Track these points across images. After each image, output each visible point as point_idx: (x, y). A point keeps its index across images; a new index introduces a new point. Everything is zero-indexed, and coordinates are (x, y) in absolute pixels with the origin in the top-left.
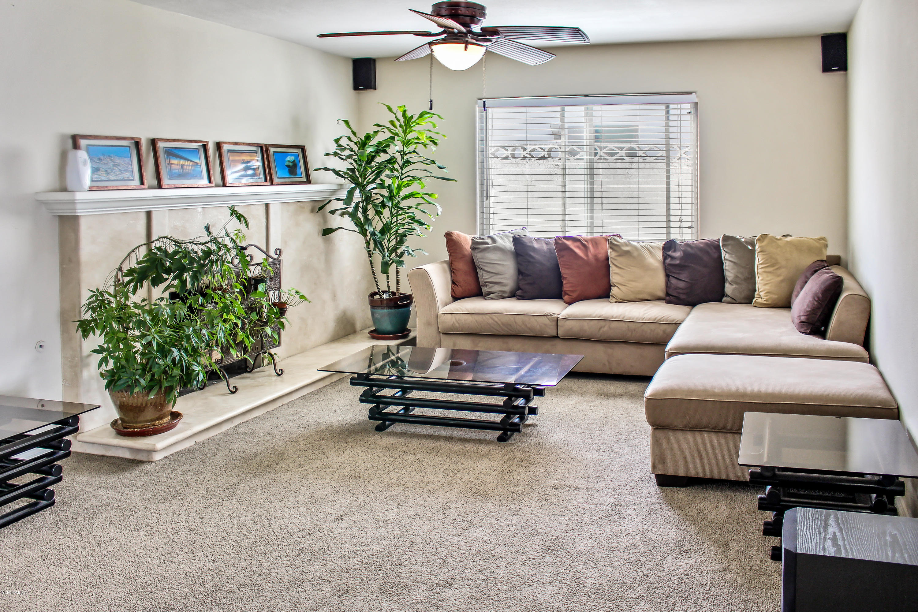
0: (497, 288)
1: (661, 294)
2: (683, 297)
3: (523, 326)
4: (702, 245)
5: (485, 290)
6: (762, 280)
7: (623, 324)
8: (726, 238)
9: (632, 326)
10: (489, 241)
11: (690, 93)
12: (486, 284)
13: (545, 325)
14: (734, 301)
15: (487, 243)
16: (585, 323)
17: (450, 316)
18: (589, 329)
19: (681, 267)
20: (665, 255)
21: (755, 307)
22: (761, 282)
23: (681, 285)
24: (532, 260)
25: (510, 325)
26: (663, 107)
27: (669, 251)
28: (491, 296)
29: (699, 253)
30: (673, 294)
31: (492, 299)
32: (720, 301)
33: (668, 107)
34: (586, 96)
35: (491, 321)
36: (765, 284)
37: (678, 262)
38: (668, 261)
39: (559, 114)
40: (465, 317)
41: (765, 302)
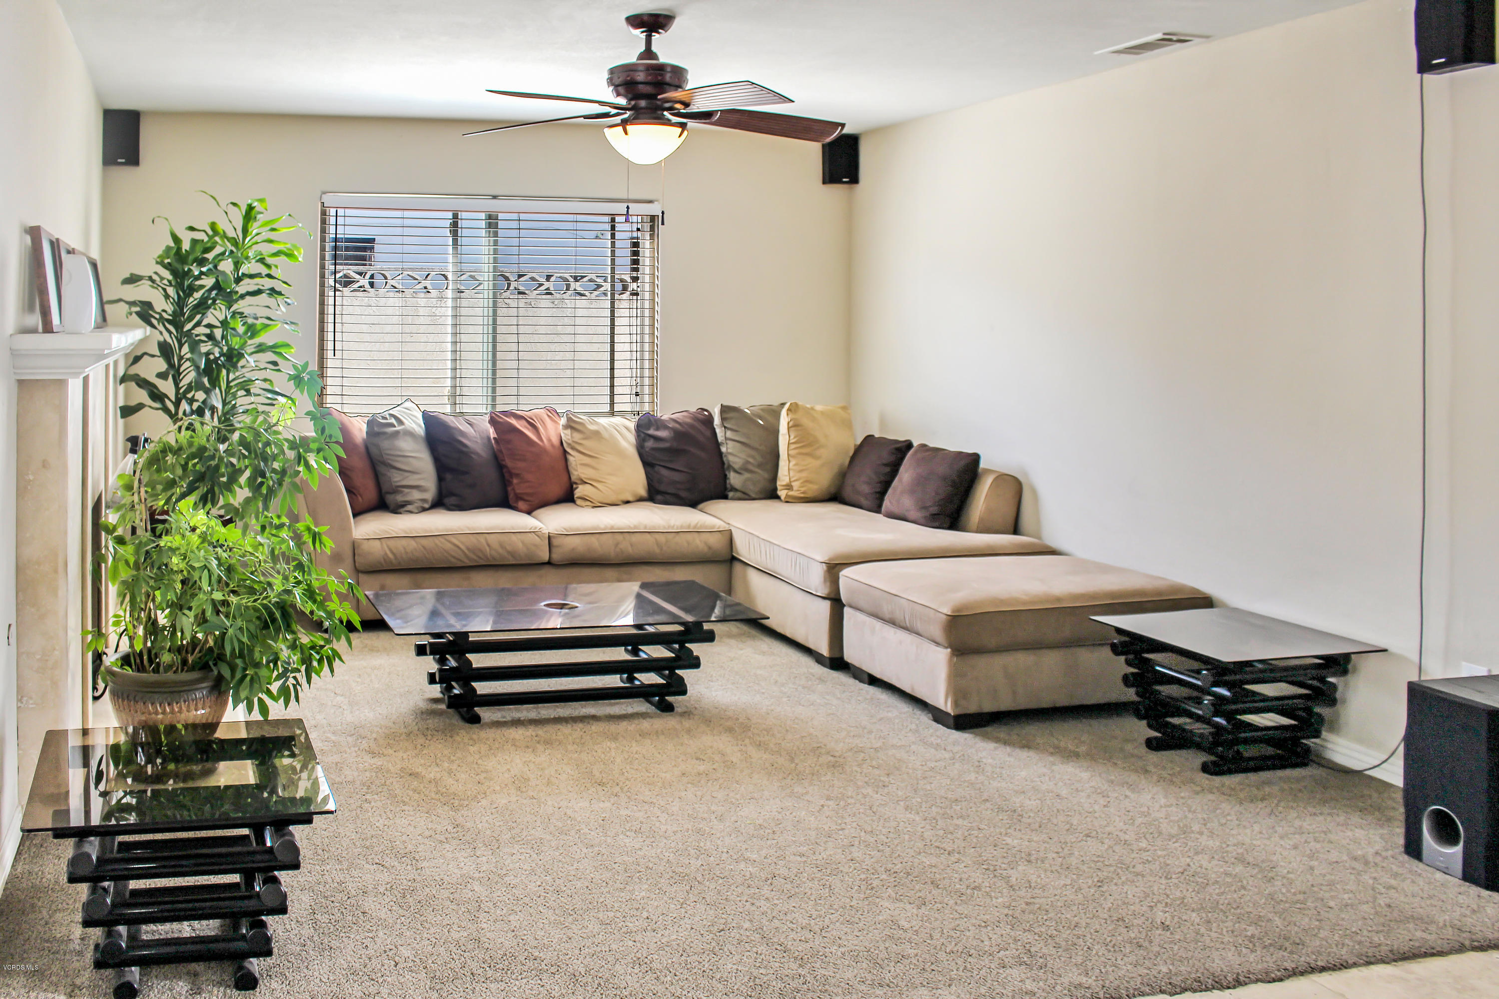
0: (416, 495)
1: (643, 492)
2: (683, 494)
3: (500, 551)
4: (688, 420)
5: (390, 499)
6: (795, 465)
7: (648, 536)
8: (726, 410)
9: (662, 538)
10: (393, 421)
11: (651, 202)
12: (397, 490)
13: (535, 545)
14: (746, 496)
15: (393, 425)
16: (593, 539)
17: (377, 543)
18: (601, 547)
19: (674, 452)
20: (643, 435)
21: (787, 502)
22: (794, 468)
23: (676, 476)
24: (464, 449)
25: (480, 550)
26: (607, 219)
27: (649, 429)
28: (409, 508)
29: (692, 432)
30: (669, 491)
31: (411, 512)
32: (725, 497)
33: (613, 220)
34: (495, 197)
35: (448, 546)
36: (801, 471)
37: (667, 445)
38: (650, 444)
39: (448, 223)
40: (404, 542)
41: (802, 495)
